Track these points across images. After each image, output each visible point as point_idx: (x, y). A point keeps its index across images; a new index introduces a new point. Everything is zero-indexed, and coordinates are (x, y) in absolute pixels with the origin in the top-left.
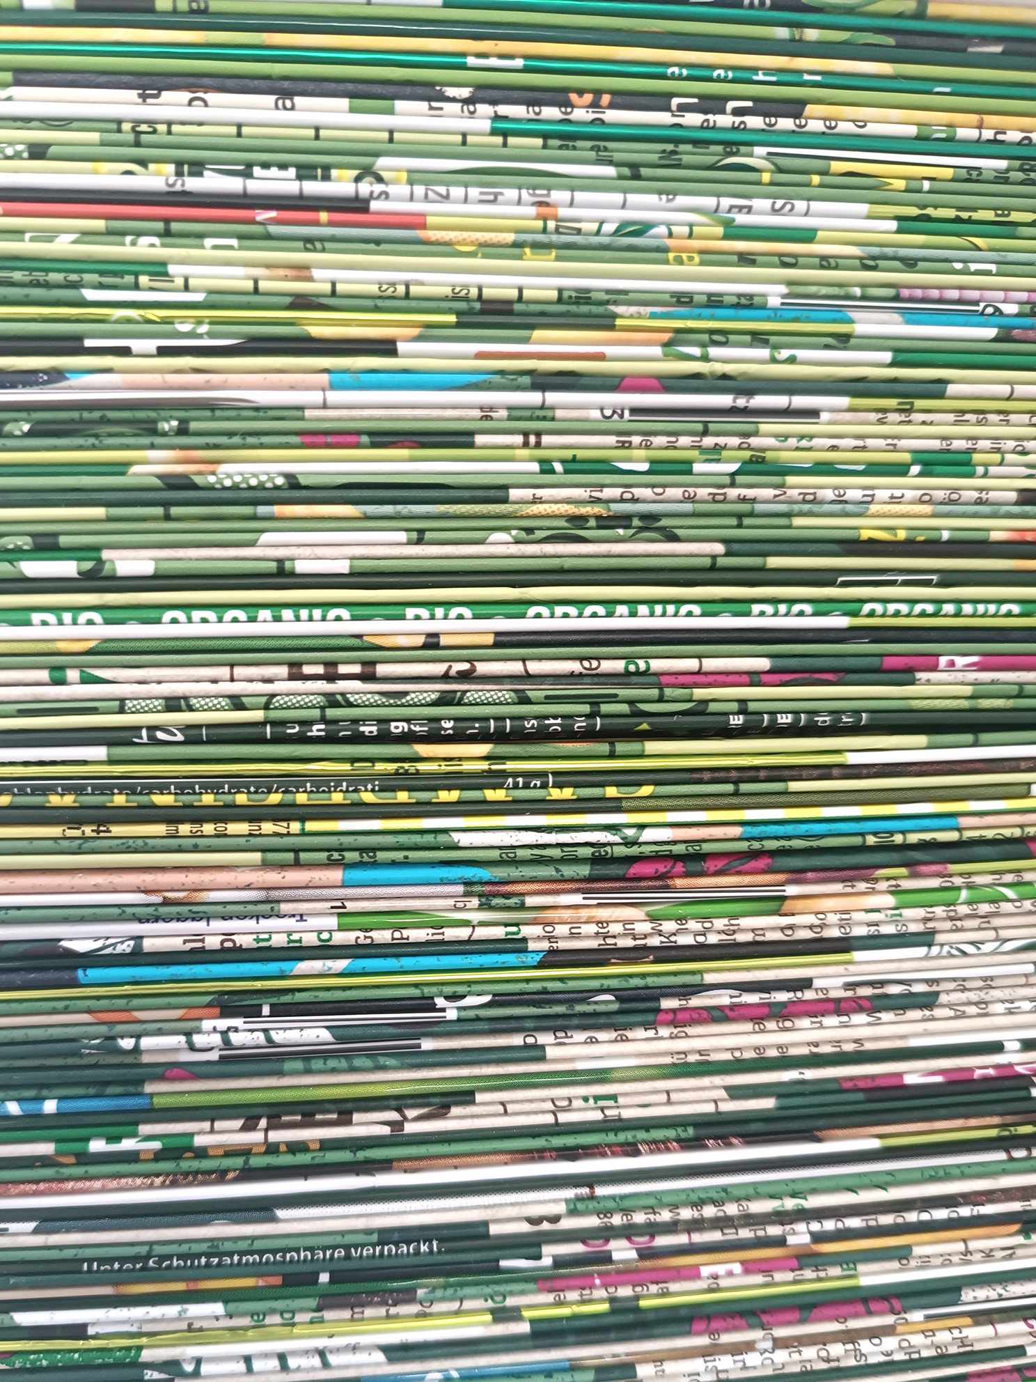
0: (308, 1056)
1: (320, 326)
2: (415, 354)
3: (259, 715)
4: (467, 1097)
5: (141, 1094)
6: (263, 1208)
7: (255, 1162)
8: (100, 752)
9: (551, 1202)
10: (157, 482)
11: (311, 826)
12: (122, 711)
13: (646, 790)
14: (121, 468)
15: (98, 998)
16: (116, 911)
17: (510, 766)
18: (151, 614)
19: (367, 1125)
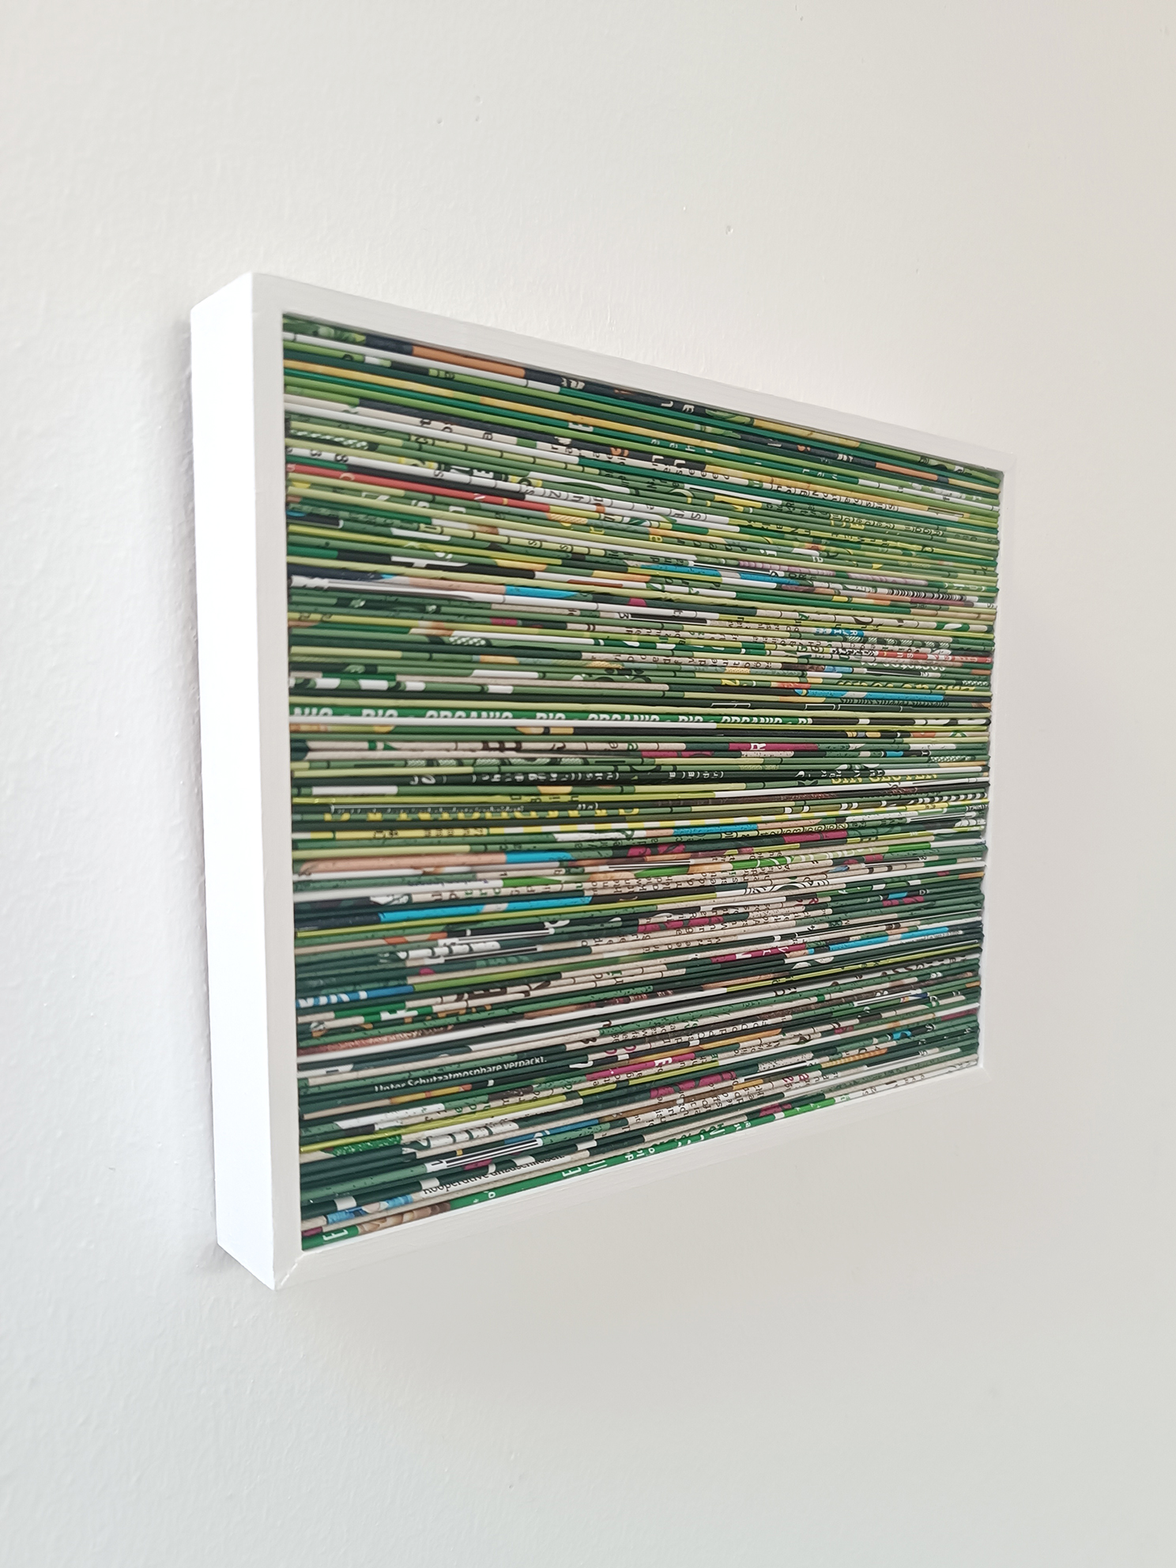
0: (488, 958)
1: (503, 560)
2: (543, 578)
3: (470, 770)
4: (557, 975)
5: (405, 985)
6: (462, 1045)
7: (463, 1019)
8: (394, 789)
9: (591, 1030)
10: (426, 639)
11: (493, 831)
12: (405, 766)
13: (636, 811)
14: (406, 630)
15: (388, 930)
16: (400, 880)
17: (581, 798)
18: (421, 712)
19: (514, 994)
